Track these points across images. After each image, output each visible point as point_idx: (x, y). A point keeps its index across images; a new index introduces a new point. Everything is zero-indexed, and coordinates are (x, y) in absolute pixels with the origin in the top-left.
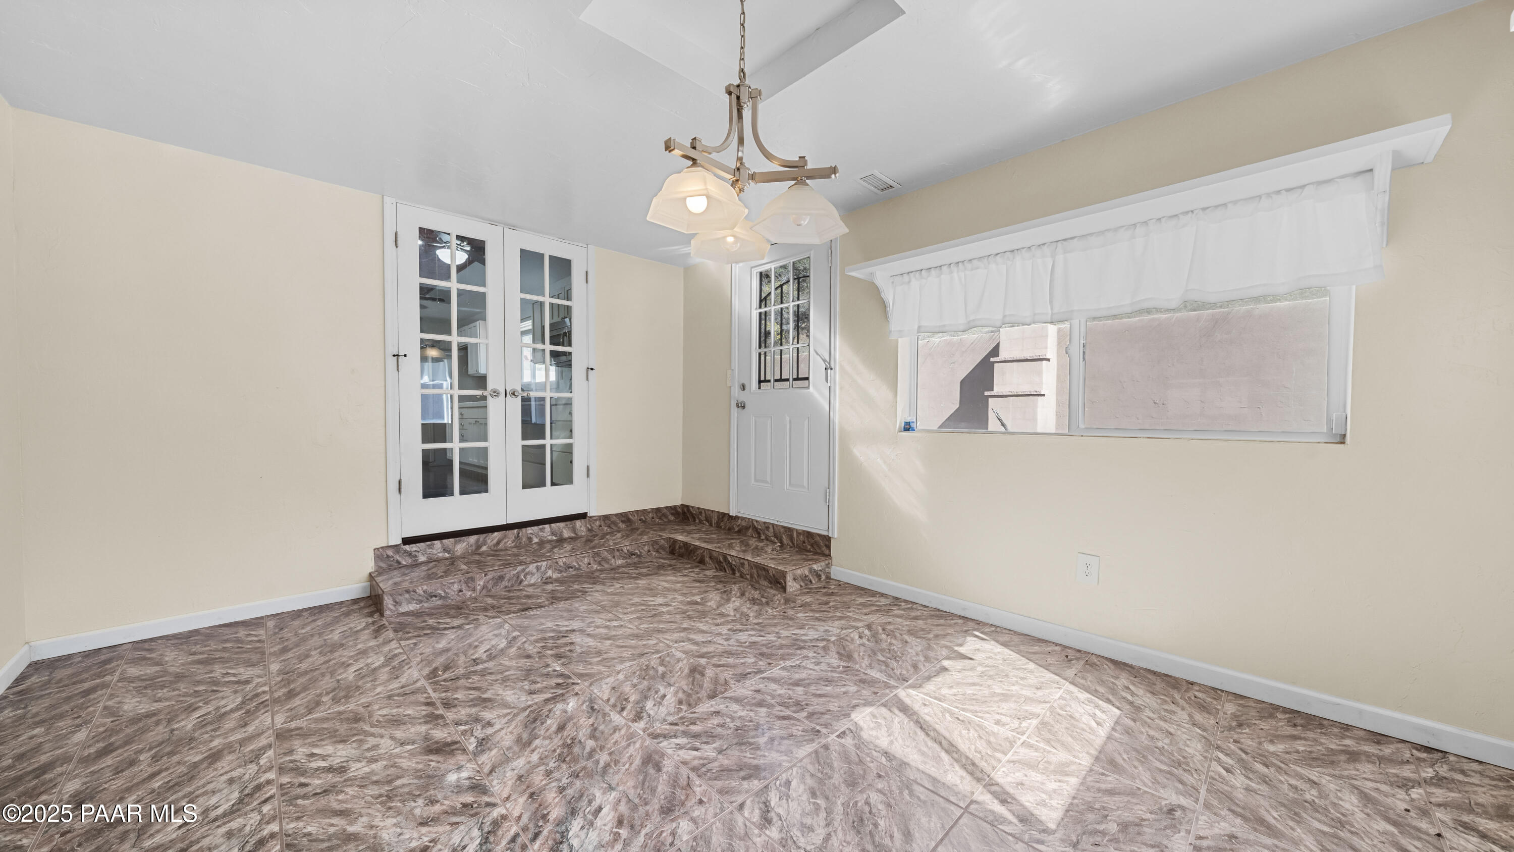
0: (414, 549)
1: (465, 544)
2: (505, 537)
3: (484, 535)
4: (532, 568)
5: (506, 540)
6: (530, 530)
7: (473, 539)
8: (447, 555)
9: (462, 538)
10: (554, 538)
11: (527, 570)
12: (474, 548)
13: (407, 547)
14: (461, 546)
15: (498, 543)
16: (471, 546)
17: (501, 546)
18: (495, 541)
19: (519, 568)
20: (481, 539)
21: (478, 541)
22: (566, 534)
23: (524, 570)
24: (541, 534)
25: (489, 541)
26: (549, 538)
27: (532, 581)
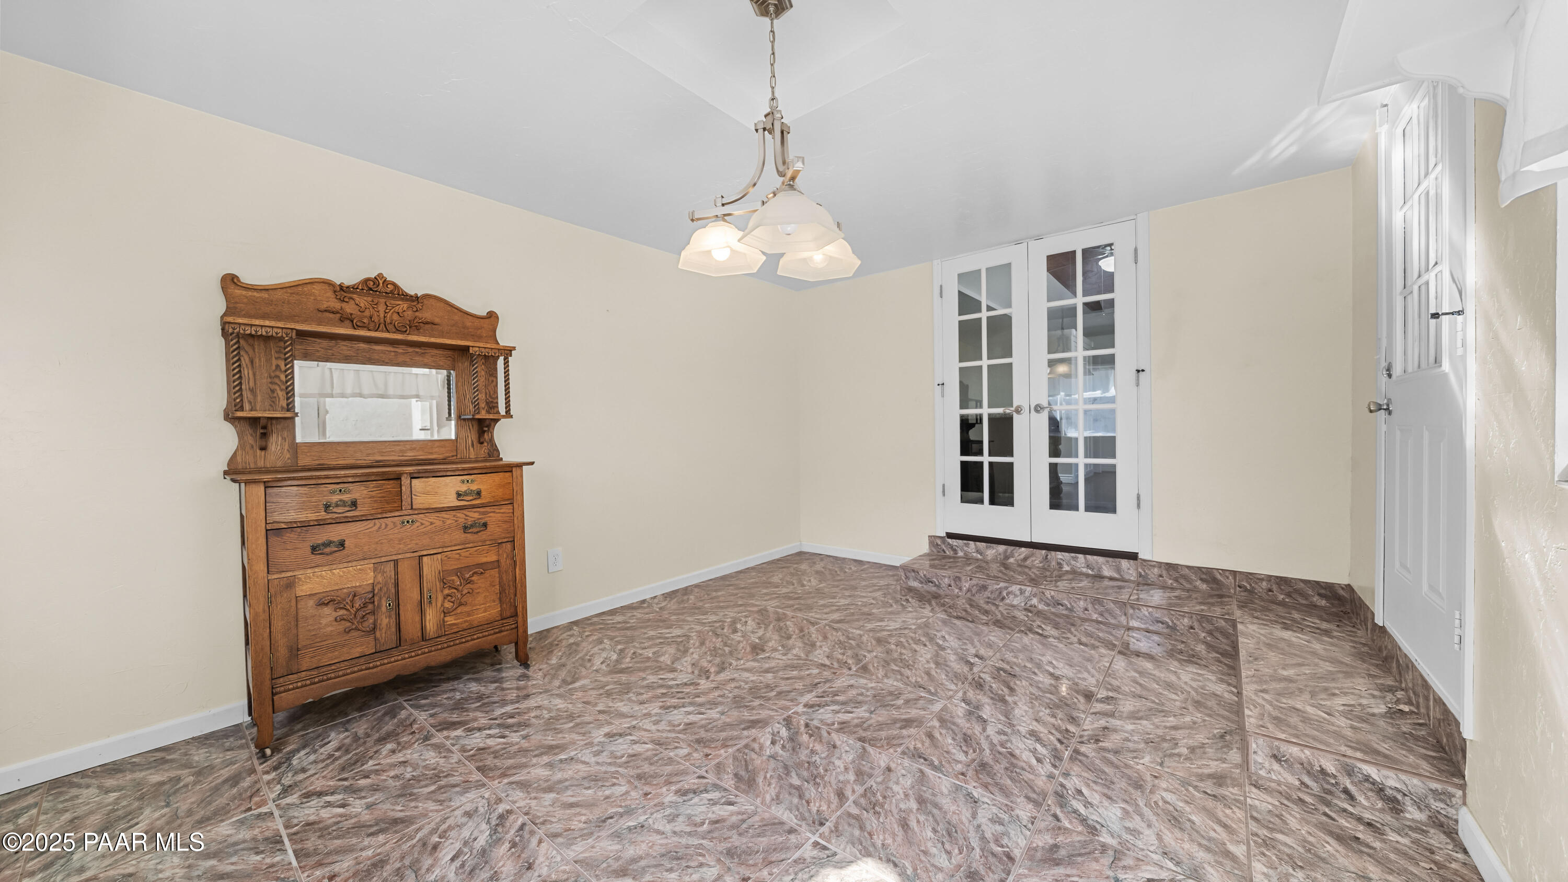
0: (955, 544)
1: (994, 551)
2: (1032, 555)
3: (1012, 548)
4: (1015, 588)
5: (1034, 559)
6: (1059, 555)
7: (1002, 548)
8: (979, 556)
9: (992, 545)
10: (1090, 572)
11: (1010, 589)
12: (1002, 557)
13: (950, 541)
14: (992, 552)
15: (1025, 559)
16: (1000, 554)
17: (1028, 562)
18: (1022, 556)
19: (1002, 585)
20: (1009, 551)
21: (1006, 551)
22: (1107, 572)
23: (1006, 588)
24: (1073, 563)
25: (1016, 555)
26: (1084, 570)
27: (1015, 603)
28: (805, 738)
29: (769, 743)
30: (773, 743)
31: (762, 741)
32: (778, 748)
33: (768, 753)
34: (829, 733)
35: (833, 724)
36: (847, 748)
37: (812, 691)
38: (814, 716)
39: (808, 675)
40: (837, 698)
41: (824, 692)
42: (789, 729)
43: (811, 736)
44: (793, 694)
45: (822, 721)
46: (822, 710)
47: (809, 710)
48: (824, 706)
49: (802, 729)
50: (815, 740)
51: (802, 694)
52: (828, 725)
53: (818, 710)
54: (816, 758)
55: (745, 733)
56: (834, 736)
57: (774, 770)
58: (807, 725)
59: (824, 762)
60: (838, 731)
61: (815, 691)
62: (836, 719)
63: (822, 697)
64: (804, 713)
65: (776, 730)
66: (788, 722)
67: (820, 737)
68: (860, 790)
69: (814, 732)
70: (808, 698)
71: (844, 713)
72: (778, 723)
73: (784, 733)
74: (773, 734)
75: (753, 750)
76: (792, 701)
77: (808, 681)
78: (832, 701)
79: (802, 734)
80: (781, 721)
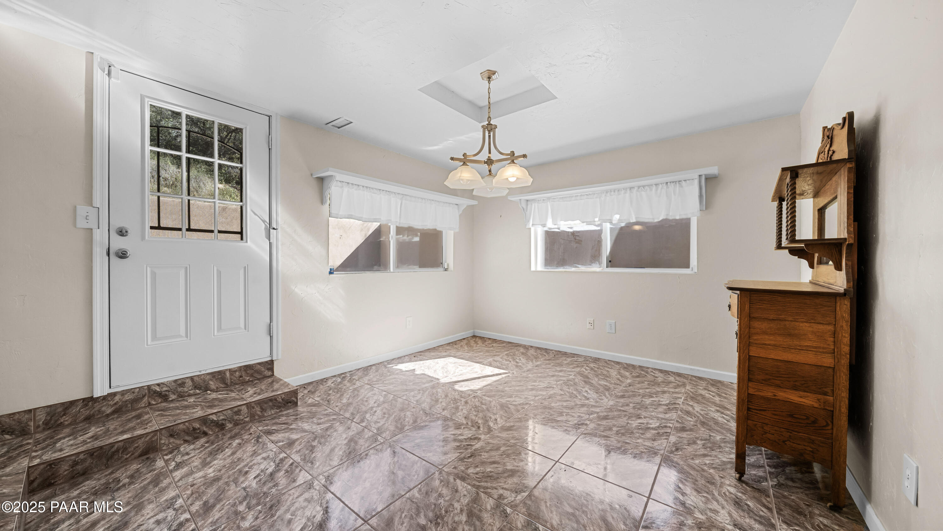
28: (480, 422)
29: (498, 420)
30: (496, 420)
31: (502, 421)
32: (493, 417)
33: (498, 416)
34: (467, 423)
35: (464, 428)
36: (459, 417)
37: (475, 450)
38: (475, 432)
39: (477, 466)
40: (458, 444)
41: (466, 449)
42: (489, 426)
43: (477, 422)
44: (488, 448)
45: (470, 430)
46: (470, 436)
47: (477, 436)
48: (468, 439)
49: (481, 426)
50: (475, 420)
51: (482, 448)
52: (467, 428)
53: (472, 436)
54: (474, 413)
55: (512, 424)
56: (465, 422)
57: (493, 410)
58: (479, 427)
59: (472, 412)
60: (463, 424)
61: (472, 450)
62: (462, 431)
63: (468, 445)
64: (481, 434)
65: (496, 425)
66: (490, 430)
67: (472, 421)
68: (459, 404)
69: (475, 424)
70: (478, 445)
71: (456, 434)
72: (495, 429)
73: (491, 424)
74: (497, 423)
75: (505, 417)
76: (489, 443)
77: (478, 459)
78: (462, 441)
79: (482, 423)
80: (494, 430)
